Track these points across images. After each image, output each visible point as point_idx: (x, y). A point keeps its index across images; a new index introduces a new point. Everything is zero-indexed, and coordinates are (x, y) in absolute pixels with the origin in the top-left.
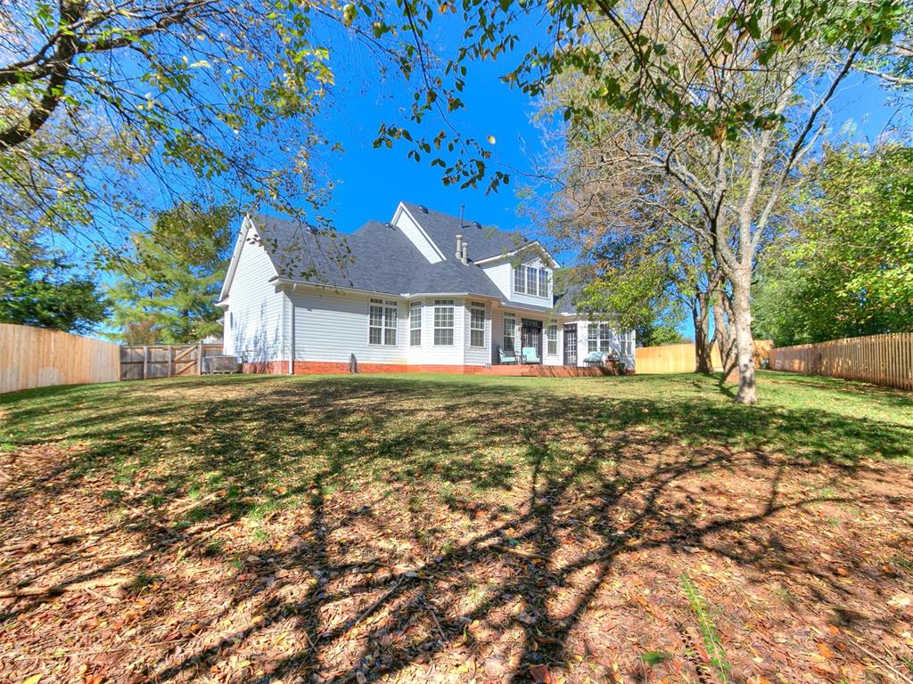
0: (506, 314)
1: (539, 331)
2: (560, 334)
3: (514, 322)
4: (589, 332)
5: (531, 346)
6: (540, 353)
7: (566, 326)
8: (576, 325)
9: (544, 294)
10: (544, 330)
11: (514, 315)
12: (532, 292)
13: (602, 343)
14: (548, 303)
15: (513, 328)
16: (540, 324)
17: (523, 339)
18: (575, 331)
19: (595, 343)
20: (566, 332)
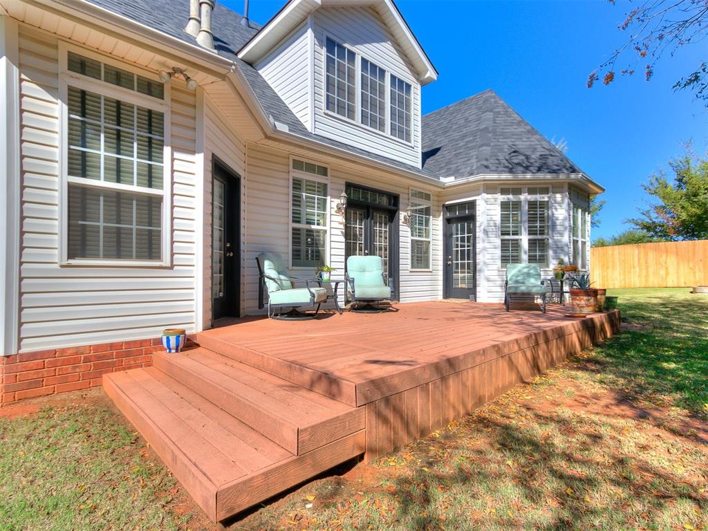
0: (298, 165)
1: (391, 215)
2: (437, 225)
3: (323, 190)
4: (504, 218)
5: (372, 253)
6: (392, 273)
7: (449, 208)
8: (472, 205)
9: (401, 132)
10: (402, 215)
11: (323, 171)
12: (373, 120)
13: (532, 243)
14: (409, 154)
15: (323, 205)
16: (394, 199)
17: (349, 234)
18: (471, 218)
19: (516, 245)
20: (448, 221)
